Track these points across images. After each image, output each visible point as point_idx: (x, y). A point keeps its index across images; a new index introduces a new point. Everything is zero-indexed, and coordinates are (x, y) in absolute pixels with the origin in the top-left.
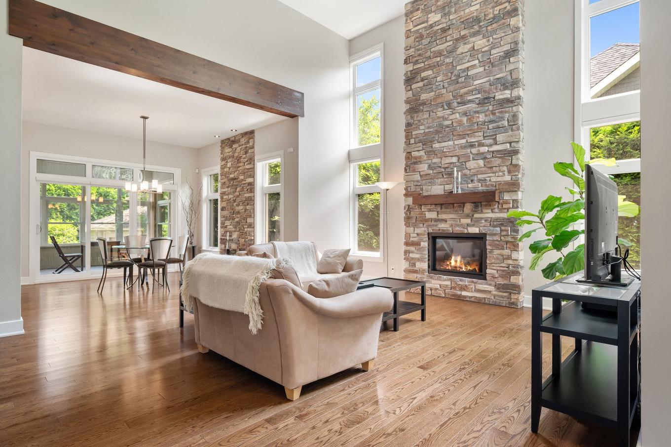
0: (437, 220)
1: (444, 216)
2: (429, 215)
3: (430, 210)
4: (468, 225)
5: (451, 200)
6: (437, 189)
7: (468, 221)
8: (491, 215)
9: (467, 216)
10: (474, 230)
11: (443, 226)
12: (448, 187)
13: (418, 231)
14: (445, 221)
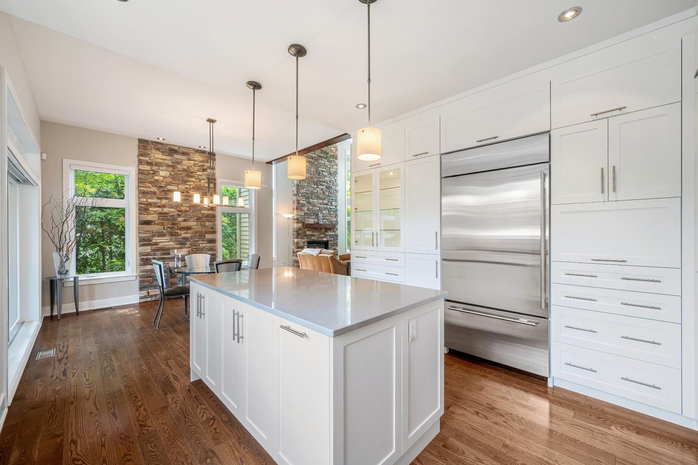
0: (311, 235)
1: (315, 233)
2: (308, 233)
3: (308, 230)
4: (323, 237)
5: (317, 226)
6: (311, 221)
7: (323, 235)
8: (330, 233)
9: (323, 234)
10: (325, 239)
11: (314, 238)
12: (316, 220)
13: (303, 240)
14: (314, 235)
